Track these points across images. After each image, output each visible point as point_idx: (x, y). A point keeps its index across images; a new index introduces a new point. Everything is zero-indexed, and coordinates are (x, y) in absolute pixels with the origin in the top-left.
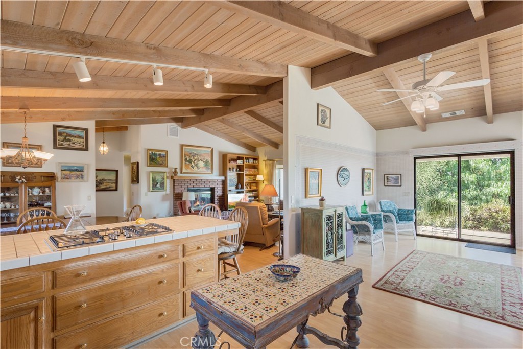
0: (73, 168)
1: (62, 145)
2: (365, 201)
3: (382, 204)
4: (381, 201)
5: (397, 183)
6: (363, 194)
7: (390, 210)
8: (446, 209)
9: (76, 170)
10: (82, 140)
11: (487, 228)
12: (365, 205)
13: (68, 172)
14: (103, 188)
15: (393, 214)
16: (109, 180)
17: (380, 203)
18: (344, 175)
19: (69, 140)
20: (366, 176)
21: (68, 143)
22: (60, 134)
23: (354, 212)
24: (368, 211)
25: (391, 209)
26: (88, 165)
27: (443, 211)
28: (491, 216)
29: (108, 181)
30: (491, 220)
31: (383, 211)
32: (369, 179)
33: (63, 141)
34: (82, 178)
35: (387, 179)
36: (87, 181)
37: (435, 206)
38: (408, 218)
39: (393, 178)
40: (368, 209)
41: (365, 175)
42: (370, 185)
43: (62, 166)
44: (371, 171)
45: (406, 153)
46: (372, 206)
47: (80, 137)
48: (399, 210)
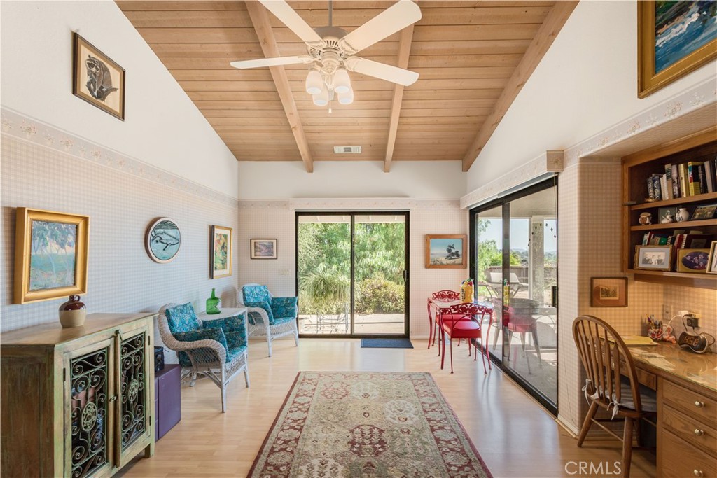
2: (213, 290)
3: (246, 292)
4: (246, 286)
5: (270, 253)
6: (211, 276)
7: (260, 303)
8: (335, 292)
11: (371, 311)
12: (214, 298)
15: (265, 309)
17: (243, 290)
18: (164, 237)
20: (219, 241)
23: (187, 318)
24: (220, 309)
25: (262, 299)
27: (332, 295)
28: (374, 294)
30: (375, 300)
31: (247, 305)
32: (223, 247)
35: (255, 247)
37: (322, 288)
38: (287, 312)
39: (264, 245)
40: (219, 306)
41: (216, 238)
42: (225, 259)
44: (227, 232)
45: (284, 204)
46: (229, 297)
48: (274, 299)
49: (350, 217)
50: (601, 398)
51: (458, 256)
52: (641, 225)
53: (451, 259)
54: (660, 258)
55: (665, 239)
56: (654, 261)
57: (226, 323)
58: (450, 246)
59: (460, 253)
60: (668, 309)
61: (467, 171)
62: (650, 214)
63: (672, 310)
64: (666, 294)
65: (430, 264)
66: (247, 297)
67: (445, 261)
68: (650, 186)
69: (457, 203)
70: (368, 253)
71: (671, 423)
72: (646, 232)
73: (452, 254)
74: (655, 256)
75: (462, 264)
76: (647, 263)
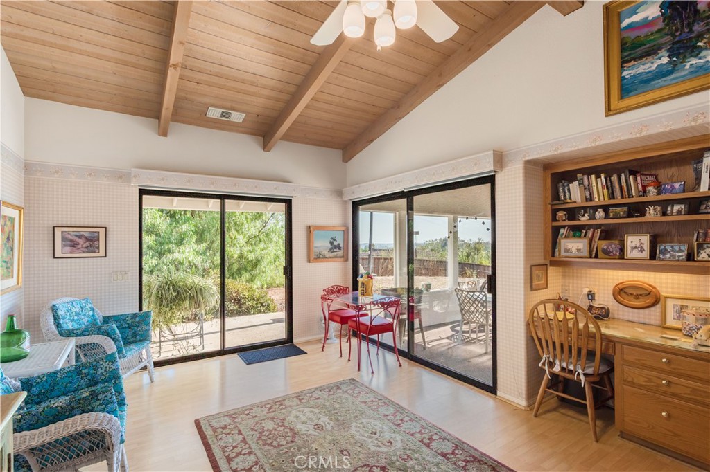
3: (60, 313)
4: (57, 302)
5: (95, 248)
7: (98, 329)
12: (12, 331)
17: (54, 310)
20: (2, 229)
24: (28, 350)
27: (187, 302)
31: (67, 334)
32: (9, 239)
35: (63, 239)
38: (135, 335)
39: (82, 236)
44: (15, 214)
49: (219, 201)
50: (563, 369)
51: (340, 248)
52: (559, 221)
53: (334, 252)
54: (579, 248)
55: (579, 233)
56: (574, 250)
57: (79, 373)
58: (332, 239)
59: (341, 246)
60: (567, 288)
61: (347, 162)
62: (565, 213)
63: (571, 288)
64: (564, 276)
65: (314, 257)
66: (61, 321)
67: (328, 254)
68: (561, 190)
69: (339, 193)
70: (174, 247)
71: (633, 379)
72: (564, 227)
73: (334, 247)
74: (573, 246)
75: (343, 257)
76: (568, 252)
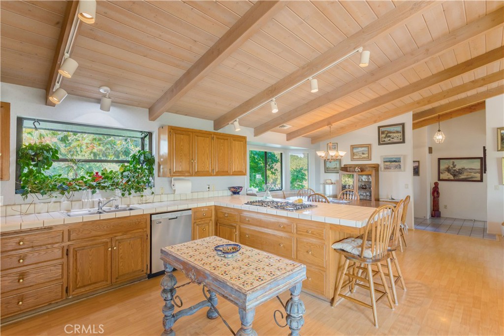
0: (393, 160)
1: (384, 141)
9: (395, 161)
10: (399, 134)
13: (389, 163)
14: (463, 179)
16: (470, 169)
19: (390, 136)
21: (389, 138)
22: (383, 133)
26: (405, 156)
29: (470, 171)
33: (385, 138)
34: (400, 168)
36: (404, 171)
43: (384, 159)
47: (398, 132)
